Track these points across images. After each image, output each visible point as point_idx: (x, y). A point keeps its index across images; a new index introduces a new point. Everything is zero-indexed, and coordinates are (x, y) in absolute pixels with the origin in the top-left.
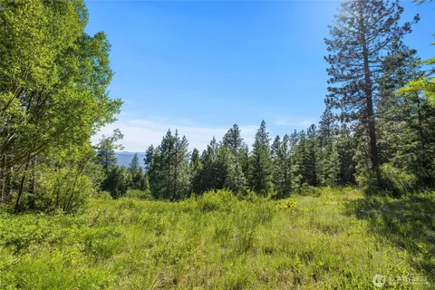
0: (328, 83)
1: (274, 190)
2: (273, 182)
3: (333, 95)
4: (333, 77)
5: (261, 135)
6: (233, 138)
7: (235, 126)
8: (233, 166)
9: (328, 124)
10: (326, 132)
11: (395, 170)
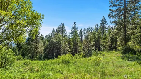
0: (110, 7)
1: (84, 53)
2: (83, 50)
3: (111, 13)
4: (111, 5)
5: (74, 28)
6: (61, 29)
7: (62, 23)
8: (63, 43)
9: (104, 24)
10: (103, 28)
11: (133, 44)
